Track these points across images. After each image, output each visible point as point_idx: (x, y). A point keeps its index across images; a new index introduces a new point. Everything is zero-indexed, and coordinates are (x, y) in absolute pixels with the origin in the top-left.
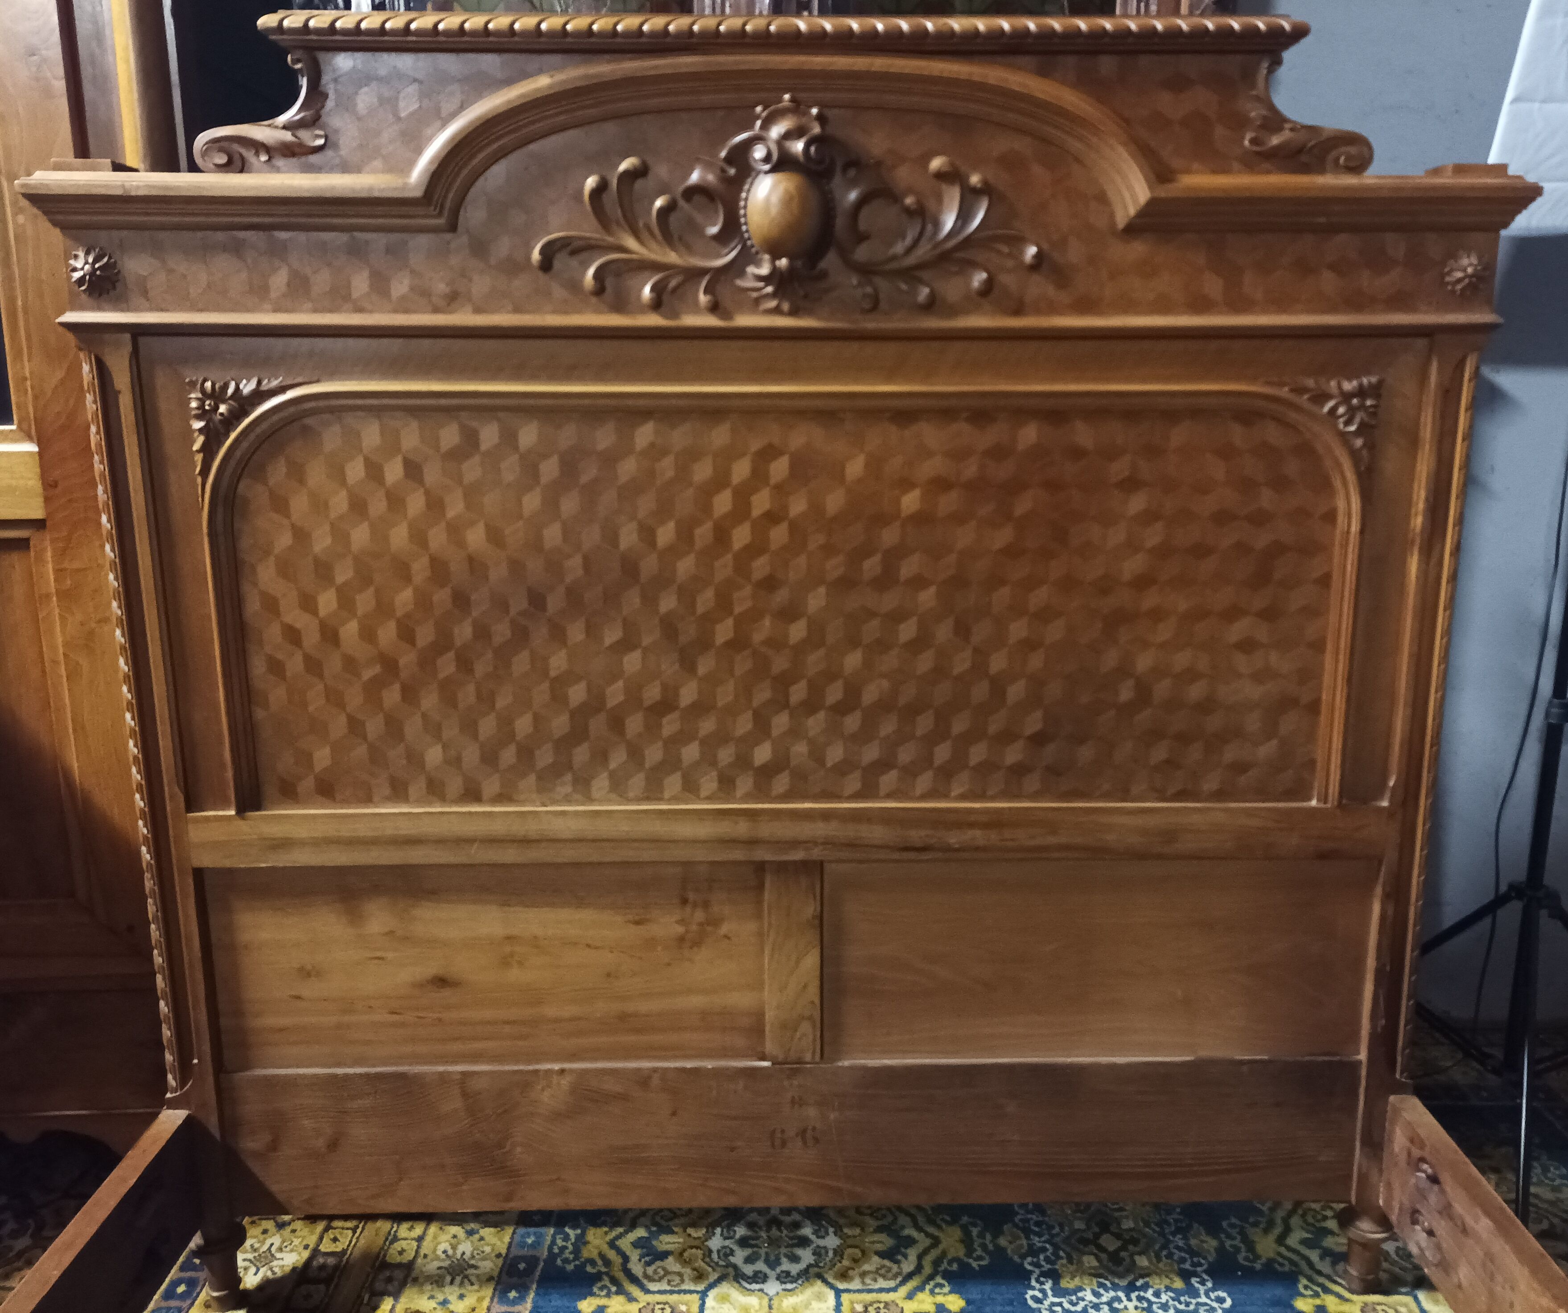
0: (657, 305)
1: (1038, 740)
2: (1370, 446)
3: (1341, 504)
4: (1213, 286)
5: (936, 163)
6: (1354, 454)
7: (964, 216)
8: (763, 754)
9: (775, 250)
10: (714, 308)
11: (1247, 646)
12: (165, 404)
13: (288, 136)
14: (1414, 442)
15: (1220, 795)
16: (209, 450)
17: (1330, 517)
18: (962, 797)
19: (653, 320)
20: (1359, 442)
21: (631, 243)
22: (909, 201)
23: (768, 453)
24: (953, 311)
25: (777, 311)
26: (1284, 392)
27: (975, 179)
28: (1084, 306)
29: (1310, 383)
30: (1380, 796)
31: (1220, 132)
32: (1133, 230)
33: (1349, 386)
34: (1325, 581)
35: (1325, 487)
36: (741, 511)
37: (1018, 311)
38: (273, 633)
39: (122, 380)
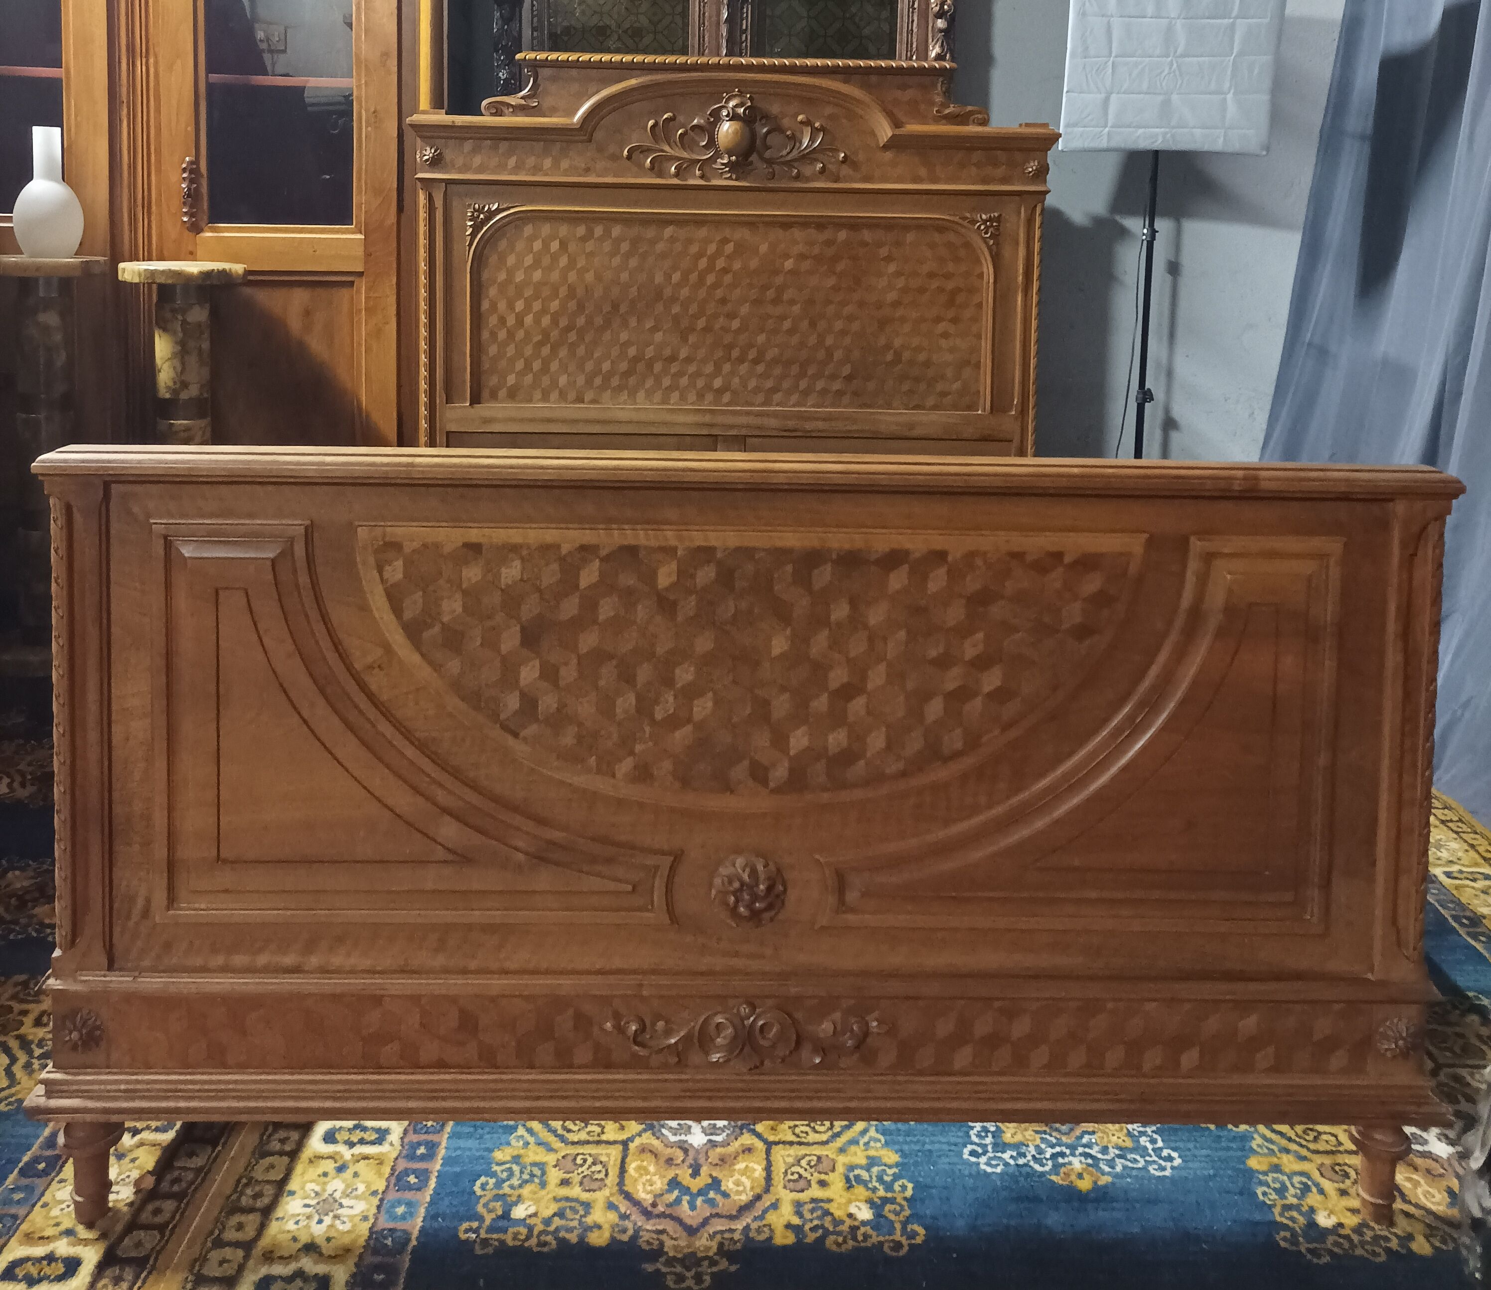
0: (677, 175)
1: (849, 378)
2: (997, 244)
3: (985, 270)
4: (923, 172)
5: (800, 118)
6: (989, 248)
7: (812, 140)
8: (718, 383)
9: (730, 153)
10: (702, 177)
11: (945, 335)
12: (456, 216)
13: (523, 102)
14: (1017, 243)
15: (935, 407)
16: (473, 235)
17: (981, 276)
18: (813, 406)
19: (675, 181)
20: (991, 242)
21: (667, 148)
22: (789, 133)
23: (725, 241)
24: (808, 180)
25: (730, 178)
26: (957, 219)
27: (817, 125)
28: (867, 179)
29: (968, 215)
30: (1011, 410)
31: (922, 107)
32: (886, 147)
33: (984, 217)
34: (980, 305)
35: (978, 261)
36: (710, 268)
37: (836, 181)
38: (493, 320)
39: (439, 203)
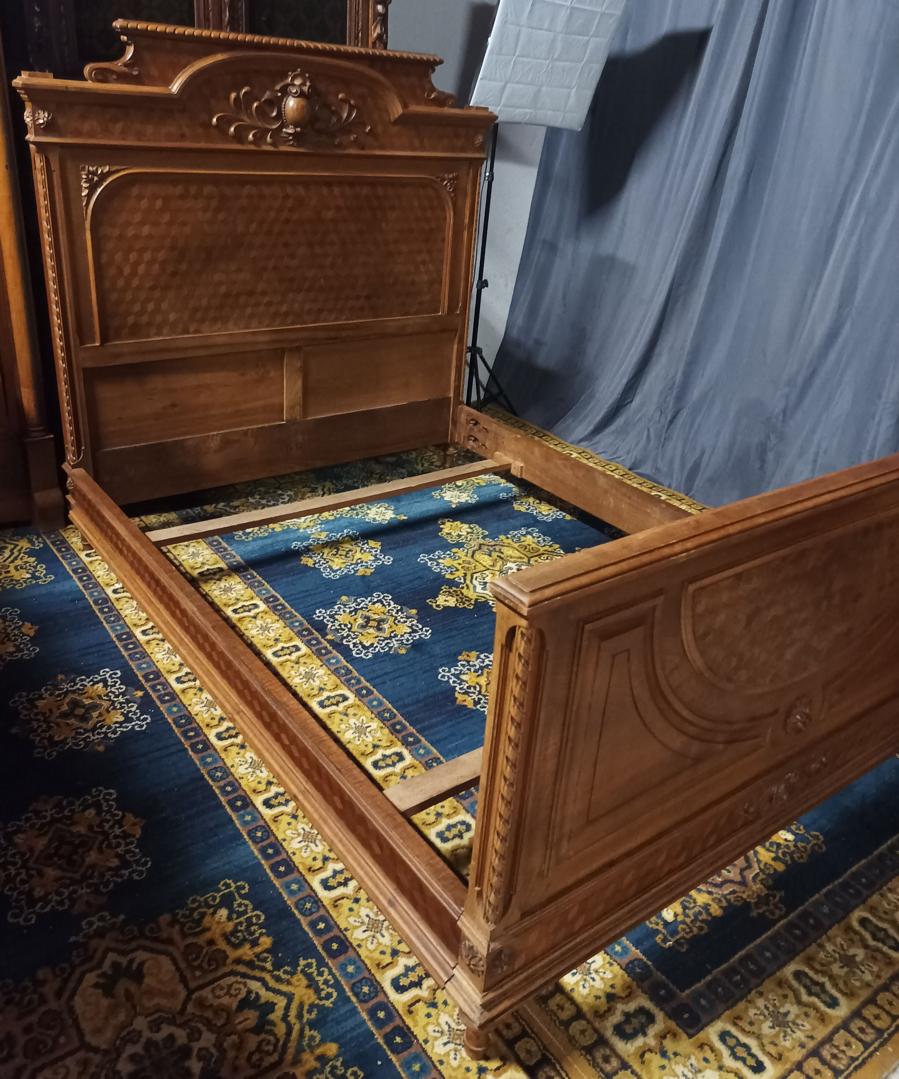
0: (255, 142)
1: (368, 298)
2: (455, 195)
3: (448, 216)
4: (417, 143)
5: (340, 96)
6: (452, 198)
7: (349, 115)
8: (284, 308)
9: (296, 126)
10: (273, 144)
11: (424, 263)
12: (71, 178)
13: (125, 69)
14: (465, 195)
15: (416, 313)
16: (89, 196)
17: (445, 219)
18: (345, 320)
19: (252, 147)
20: (453, 195)
21: (245, 118)
22: (333, 108)
23: (287, 197)
24: (345, 147)
25: (292, 145)
26: (434, 178)
27: (352, 102)
28: (383, 148)
29: (441, 175)
30: (456, 310)
31: (418, 91)
32: (397, 122)
33: (451, 176)
34: (443, 240)
35: (443, 210)
36: (277, 218)
37: (363, 148)
38: (112, 271)
39: (55, 166)
